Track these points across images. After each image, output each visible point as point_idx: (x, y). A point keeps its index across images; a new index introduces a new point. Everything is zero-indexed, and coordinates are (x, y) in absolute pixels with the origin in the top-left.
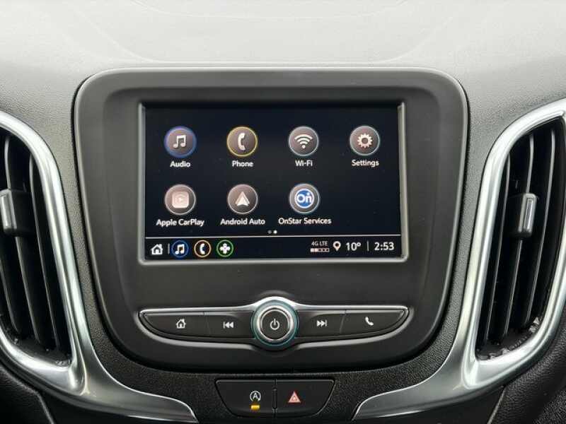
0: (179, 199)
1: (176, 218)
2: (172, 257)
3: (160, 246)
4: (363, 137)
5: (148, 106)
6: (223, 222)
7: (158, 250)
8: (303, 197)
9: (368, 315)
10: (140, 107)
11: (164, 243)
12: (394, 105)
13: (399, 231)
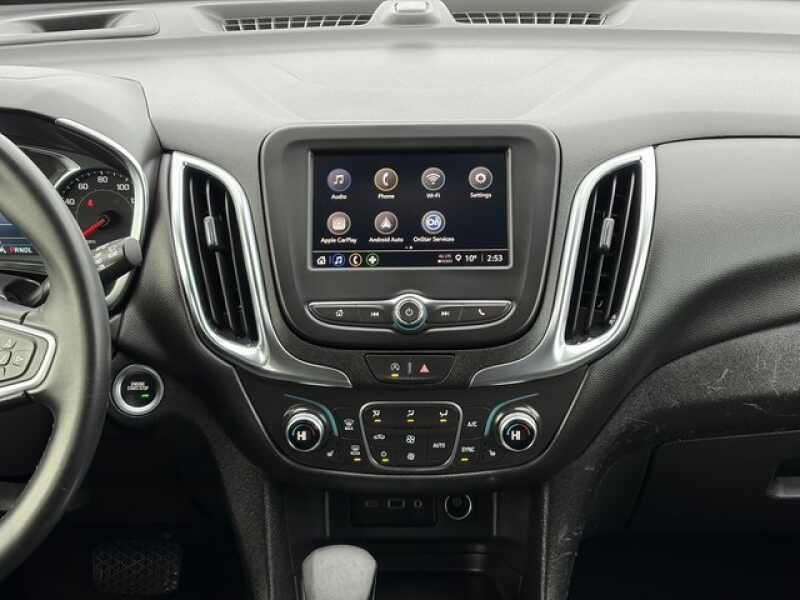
0: (338, 223)
1: (336, 237)
2: (332, 266)
3: (324, 258)
4: (479, 176)
5: (316, 153)
6: (371, 240)
7: (322, 261)
8: (433, 221)
9: (481, 308)
10: (310, 154)
11: (327, 256)
12: (503, 151)
13: (506, 246)
